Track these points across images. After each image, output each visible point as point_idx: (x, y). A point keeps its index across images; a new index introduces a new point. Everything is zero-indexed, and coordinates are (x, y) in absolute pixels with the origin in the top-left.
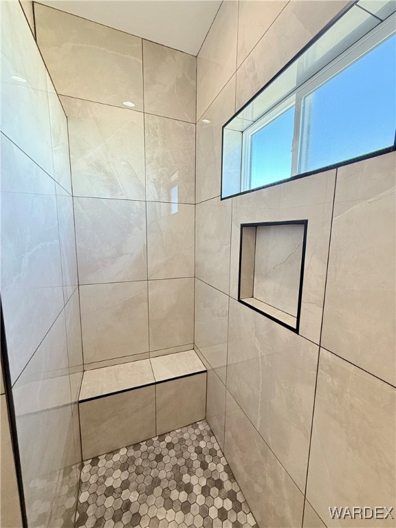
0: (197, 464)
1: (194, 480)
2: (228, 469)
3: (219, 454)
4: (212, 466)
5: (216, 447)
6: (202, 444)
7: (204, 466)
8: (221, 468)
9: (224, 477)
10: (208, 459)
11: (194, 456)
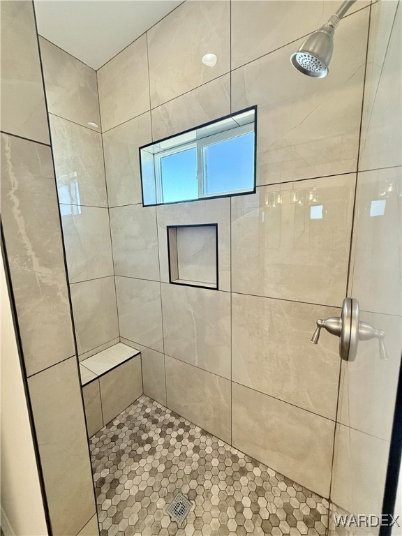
0: (149, 424)
1: (151, 434)
2: (173, 414)
3: (163, 409)
4: (161, 419)
5: (159, 406)
6: (148, 411)
7: (155, 422)
8: (168, 416)
9: (173, 419)
10: (156, 417)
11: (145, 421)
